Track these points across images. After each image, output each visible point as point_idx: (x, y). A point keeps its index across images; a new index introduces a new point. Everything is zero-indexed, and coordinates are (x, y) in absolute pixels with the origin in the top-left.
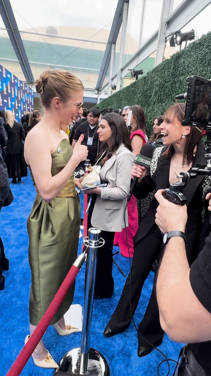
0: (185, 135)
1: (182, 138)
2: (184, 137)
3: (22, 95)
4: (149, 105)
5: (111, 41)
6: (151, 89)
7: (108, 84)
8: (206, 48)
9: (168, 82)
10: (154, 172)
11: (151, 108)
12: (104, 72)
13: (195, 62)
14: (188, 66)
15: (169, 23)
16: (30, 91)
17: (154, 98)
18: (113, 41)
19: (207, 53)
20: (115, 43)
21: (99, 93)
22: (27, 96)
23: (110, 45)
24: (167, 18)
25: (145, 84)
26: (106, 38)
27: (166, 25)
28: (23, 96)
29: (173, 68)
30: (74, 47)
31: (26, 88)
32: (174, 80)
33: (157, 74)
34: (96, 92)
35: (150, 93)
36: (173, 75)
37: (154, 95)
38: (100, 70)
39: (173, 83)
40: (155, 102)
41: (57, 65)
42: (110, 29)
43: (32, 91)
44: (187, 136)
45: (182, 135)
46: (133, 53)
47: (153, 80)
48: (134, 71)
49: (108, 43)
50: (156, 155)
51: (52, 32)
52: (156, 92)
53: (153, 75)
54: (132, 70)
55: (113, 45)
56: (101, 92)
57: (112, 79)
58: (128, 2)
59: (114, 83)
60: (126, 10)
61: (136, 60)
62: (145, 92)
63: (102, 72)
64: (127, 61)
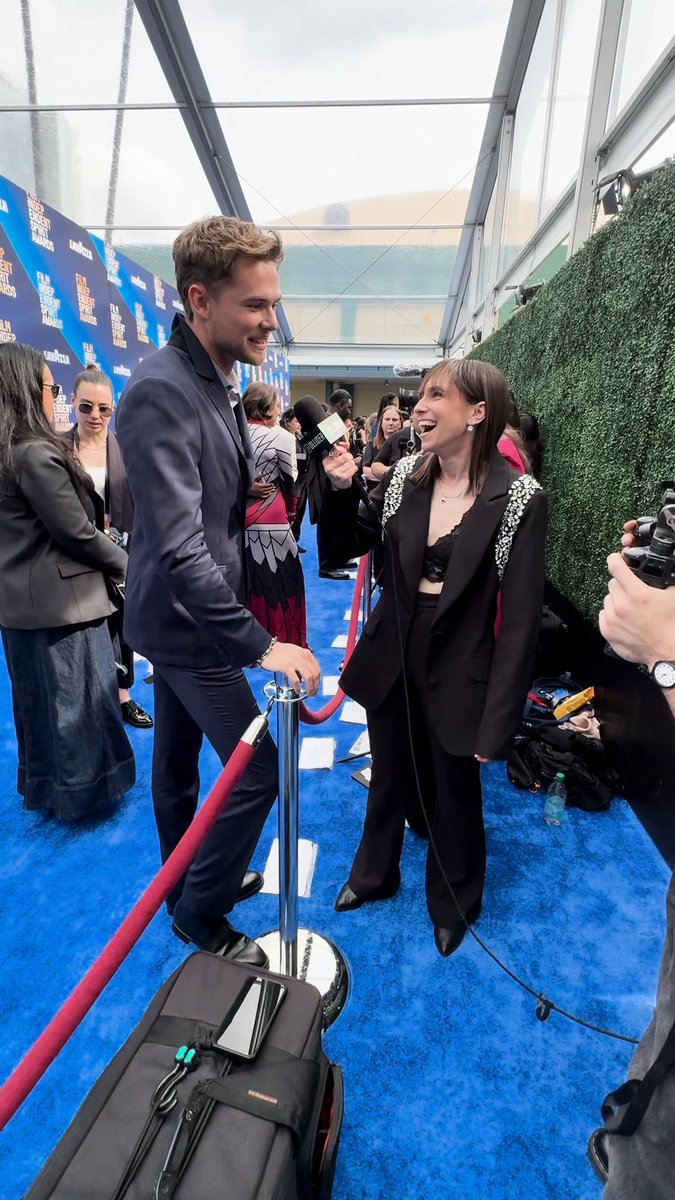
0: (474, 423)
1: (466, 431)
2: (470, 429)
3: (260, 376)
4: (539, 373)
5: (472, 219)
6: (544, 333)
7: (464, 330)
8: (662, 210)
9: (578, 311)
10: (397, 508)
11: (542, 380)
12: (458, 298)
13: (636, 251)
14: (621, 263)
15: (605, 153)
16: (281, 364)
17: (549, 357)
18: (478, 221)
19: (664, 223)
20: (482, 224)
21: (447, 353)
22: (274, 375)
23: (471, 230)
24: (600, 140)
25: (532, 322)
26: (460, 213)
27: (598, 157)
28: (263, 378)
29: (591, 273)
30: (380, 247)
31: (271, 358)
32: (592, 305)
33: (558, 292)
34: (440, 351)
35: (543, 343)
36: (589, 291)
37: (550, 348)
38: (446, 296)
39: (588, 313)
40: (551, 367)
41: (341, 296)
42: (470, 187)
43: (286, 364)
44: (478, 427)
45: (468, 426)
46: (523, 240)
47: (550, 310)
48: (523, 291)
49: (467, 224)
50: (402, 469)
51: (337, 219)
52: (555, 340)
53: (550, 297)
54: (516, 287)
55: (479, 228)
56: (452, 350)
57: (475, 315)
58: (512, 112)
59: (479, 324)
60: (509, 135)
61: (529, 260)
62: (533, 341)
63: (453, 301)
64: (509, 266)
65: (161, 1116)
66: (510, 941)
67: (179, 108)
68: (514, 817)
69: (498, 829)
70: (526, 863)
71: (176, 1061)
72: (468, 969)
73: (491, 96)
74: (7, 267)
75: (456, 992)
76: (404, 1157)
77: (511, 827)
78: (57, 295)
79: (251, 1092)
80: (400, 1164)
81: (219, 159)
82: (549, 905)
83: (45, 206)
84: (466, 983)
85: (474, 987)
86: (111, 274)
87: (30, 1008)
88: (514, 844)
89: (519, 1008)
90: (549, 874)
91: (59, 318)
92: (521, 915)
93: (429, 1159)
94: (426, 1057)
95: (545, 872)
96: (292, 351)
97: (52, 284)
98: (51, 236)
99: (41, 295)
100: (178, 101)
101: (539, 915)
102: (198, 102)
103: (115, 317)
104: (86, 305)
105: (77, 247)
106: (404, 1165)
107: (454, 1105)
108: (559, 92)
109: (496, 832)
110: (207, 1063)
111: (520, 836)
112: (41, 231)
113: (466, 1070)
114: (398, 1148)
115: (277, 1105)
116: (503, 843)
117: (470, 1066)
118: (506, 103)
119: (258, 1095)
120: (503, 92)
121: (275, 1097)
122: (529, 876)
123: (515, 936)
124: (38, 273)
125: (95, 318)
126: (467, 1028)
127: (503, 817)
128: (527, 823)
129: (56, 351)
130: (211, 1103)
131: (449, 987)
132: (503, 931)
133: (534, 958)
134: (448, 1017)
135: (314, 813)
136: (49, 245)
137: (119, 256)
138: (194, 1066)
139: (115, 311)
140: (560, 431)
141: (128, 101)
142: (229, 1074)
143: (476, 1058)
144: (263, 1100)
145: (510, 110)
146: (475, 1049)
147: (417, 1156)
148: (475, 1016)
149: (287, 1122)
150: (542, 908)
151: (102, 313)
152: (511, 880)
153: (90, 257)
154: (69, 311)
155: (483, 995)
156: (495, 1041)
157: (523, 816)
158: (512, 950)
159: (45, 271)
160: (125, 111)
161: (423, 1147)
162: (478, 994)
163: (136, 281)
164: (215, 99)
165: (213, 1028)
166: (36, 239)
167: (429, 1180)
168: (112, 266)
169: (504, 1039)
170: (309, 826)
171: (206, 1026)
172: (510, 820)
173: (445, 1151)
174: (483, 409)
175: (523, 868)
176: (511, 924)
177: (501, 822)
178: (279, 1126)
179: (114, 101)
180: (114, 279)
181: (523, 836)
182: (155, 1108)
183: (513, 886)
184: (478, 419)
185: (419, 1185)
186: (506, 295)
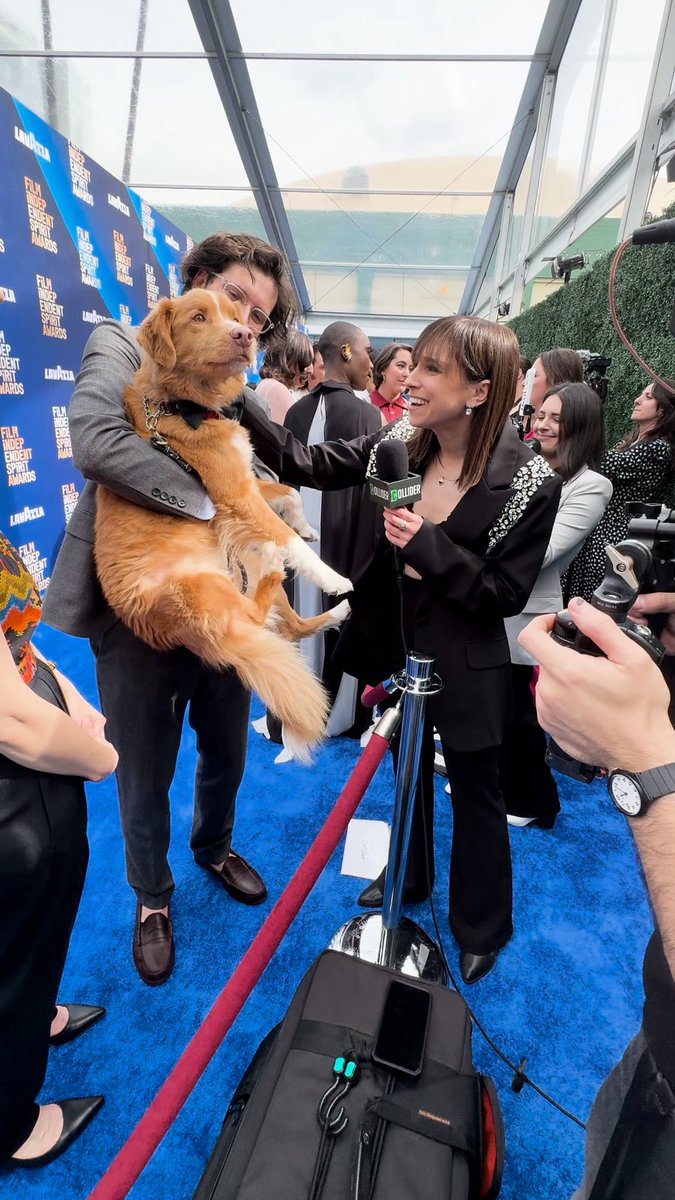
5: (502, 187)
6: (601, 306)
7: (489, 301)
9: (651, 283)
12: (482, 270)
15: (669, 115)
18: (507, 188)
20: (513, 192)
23: (501, 197)
24: (663, 102)
25: (586, 294)
26: (490, 179)
27: (661, 120)
32: (670, 277)
35: (600, 317)
38: (470, 267)
40: (610, 342)
41: (364, 264)
45: (466, 408)
46: (561, 211)
48: (560, 262)
49: (496, 192)
51: (356, 183)
54: (553, 259)
55: (509, 195)
57: (501, 288)
58: (554, 72)
59: (505, 297)
60: (550, 97)
61: (567, 232)
62: (586, 315)
63: (475, 272)
64: (543, 236)
65: (331, 1136)
66: (601, 932)
67: (209, 58)
68: (584, 803)
69: (569, 816)
70: (604, 851)
71: (335, 1074)
72: (563, 961)
73: (533, 53)
74: (48, 220)
75: (555, 984)
76: (531, 1157)
77: (582, 814)
78: (95, 253)
79: (421, 1112)
80: (529, 1165)
81: (246, 115)
82: (634, 896)
83: (87, 157)
84: (565, 976)
85: (573, 980)
86: (147, 232)
87: (129, 990)
88: (589, 831)
89: (622, 1003)
90: (629, 863)
91: (98, 277)
92: (607, 906)
93: (557, 1160)
94: (536, 1054)
95: (624, 861)
96: (309, 320)
97: (92, 240)
98: (91, 189)
99: (80, 252)
100: (207, 50)
101: (625, 906)
102: (228, 51)
103: (150, 278)
104: (122, 264)
105: (115, 202)
106: (533, 1165)
107: (573, 1103)
108: (612, 50)
109: (570, 819)
110: (368, 1077)
111: (593, 823)
112: (81, 184)
113: (579, 1067)
114: (524, 1147)
115: (450, 1128)
116: (577, 831)
117: (582, 1062)
118: (548, 61)
119: (429, 1115)
120: (546, 50)
121: (447, 1118)
122: (609, 865)
123: (605, 928)
124: (78, 228)
125: (131, 279)
126: (573, 1022)
127: (573, 803)
128: (597, 810)
129: (94, 311)
130: (382, 1124)
131: (548, 978)
132: (592, 922)
133: (629, 952)
134: (552, 1011)
135: (383, 794)
136: (88, 198)
137: (155, 214)
138: (355, 1080)
139: (149, 270)
140: (622, 410)
141: (147, 49)
142: (394, 1091)
143: (586, 1055)
144: (436, 1121)
145: (552, 69)
146: (584, 1045)
147: (545, 1156)
148: (578, 1011)
149: (464, 1147)
150: (628, 899)
151: (138, 274)
152: (592, 869)
153: (127, 213)
154: (106, 269)
155: (583, 990)
156: (601, 1037)
157: (592, 803)
158: (605, 942)
159: (85, 228)
160: (144, 60)
161: (549, 1147)
162: (578, 988)
163: (170, 241)
164: (246, 49)
165: (365, 1038)
166: (76, 191)
167: (560, 1184)
168: (148, 224)
169: (613, 1036)
170: (381, 807)
171: (358, 1035)
172: (580, 806)
173: (570, 1153)
174: (486, 389)
175: (602, 857)
176: (599, 915)
177: (571, 808)
178: (455, 1150)
179: (132, 48)
180: (150, 238)
181: (596, 824)
182: (326, 1127)
183: (594, 875)
184: (478, 401)
185: (551, 1187)
186: (539, 266)
